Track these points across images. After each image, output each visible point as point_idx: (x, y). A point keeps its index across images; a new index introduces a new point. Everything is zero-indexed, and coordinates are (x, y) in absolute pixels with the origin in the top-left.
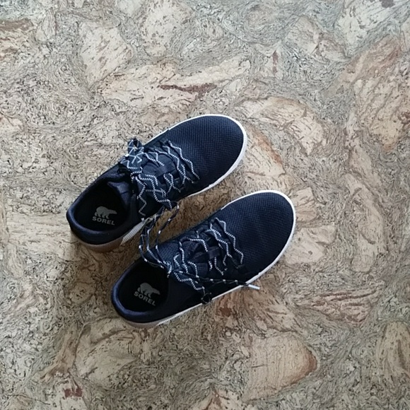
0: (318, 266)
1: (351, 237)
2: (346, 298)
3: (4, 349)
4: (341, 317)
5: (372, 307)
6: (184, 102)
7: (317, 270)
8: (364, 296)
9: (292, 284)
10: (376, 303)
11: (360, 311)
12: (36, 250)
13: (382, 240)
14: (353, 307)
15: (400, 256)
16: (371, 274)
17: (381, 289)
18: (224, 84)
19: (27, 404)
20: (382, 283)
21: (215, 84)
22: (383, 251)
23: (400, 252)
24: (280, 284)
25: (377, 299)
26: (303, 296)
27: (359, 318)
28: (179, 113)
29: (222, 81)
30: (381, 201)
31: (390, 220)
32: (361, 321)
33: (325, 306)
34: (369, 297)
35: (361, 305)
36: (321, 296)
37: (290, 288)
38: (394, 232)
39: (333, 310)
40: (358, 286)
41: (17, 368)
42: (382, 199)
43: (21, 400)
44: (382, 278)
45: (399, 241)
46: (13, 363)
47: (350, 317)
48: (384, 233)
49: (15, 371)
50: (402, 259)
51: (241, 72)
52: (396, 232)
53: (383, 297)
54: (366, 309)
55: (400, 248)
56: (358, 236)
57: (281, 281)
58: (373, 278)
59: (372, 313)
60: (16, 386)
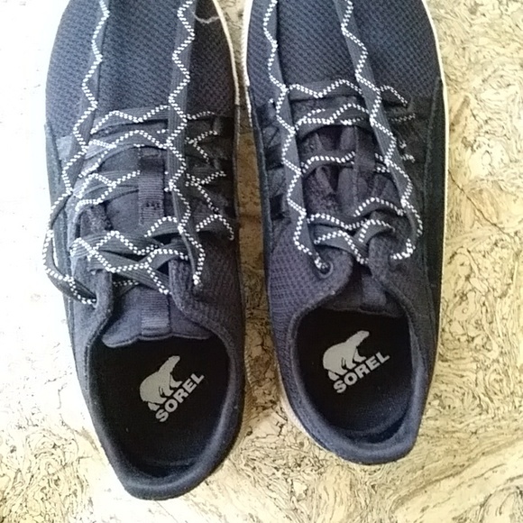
3: (463, 339)
12: (270, 503)
19: (485, 195)
41: (462, 282)
43: (491, 209)
46: (464, 296)
49: (468, 278)
60: (485, 246)
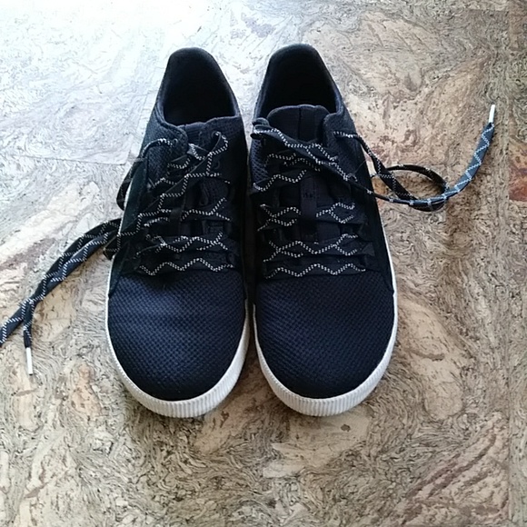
0: (371, 445)
1: (399, 366)
2: (454, 476)
4: (465, 518)
5: (505, 467)
6: (7, 287)
7: (373, 453)
8: (481, 456)
9: (343, 502)
10: (510, 457)
11: (491, 488)
13: (451, 346)
14: (475, 487)
15: (497, 356)
16: (469, 411)
17: (502, 428)
18: (65, 231)
20: (497, 416)
21: (51, 237)
22: (465, 362)
23: (492, 349)
24: (321, 514)
25: (506, 450)
26: (376, 515)
27: (497, 500)
28: (5, 307)
29: (61, 228)
30: (412, 286)
31: (444, 307)
32: (504, 505)
33: (425, 512)
34: (491, 452)
35: (485, 476)
36: (407, 496)
37: (343, 513)
38: (463, 324)
39: (444, 510)
40: (460, 444)
42: (413, 282)
44: (492, 409)
45: (481, 333)
47: (480, 509)
48: (449, 333)
50: (503, 358)
51: (87, 202)
52: (467, 322)
53: (514, 440)
54: (499, 478)
55: (489, 344)
56: (409, 360)
57: (320, 508)
58: (475, 416)
59: (513, 481)
